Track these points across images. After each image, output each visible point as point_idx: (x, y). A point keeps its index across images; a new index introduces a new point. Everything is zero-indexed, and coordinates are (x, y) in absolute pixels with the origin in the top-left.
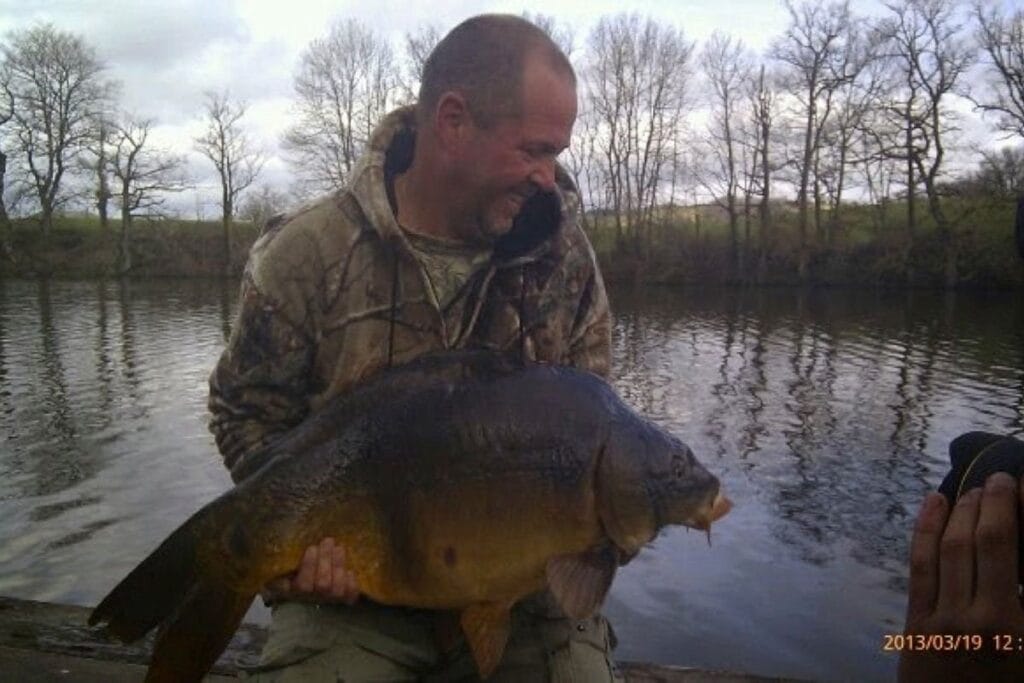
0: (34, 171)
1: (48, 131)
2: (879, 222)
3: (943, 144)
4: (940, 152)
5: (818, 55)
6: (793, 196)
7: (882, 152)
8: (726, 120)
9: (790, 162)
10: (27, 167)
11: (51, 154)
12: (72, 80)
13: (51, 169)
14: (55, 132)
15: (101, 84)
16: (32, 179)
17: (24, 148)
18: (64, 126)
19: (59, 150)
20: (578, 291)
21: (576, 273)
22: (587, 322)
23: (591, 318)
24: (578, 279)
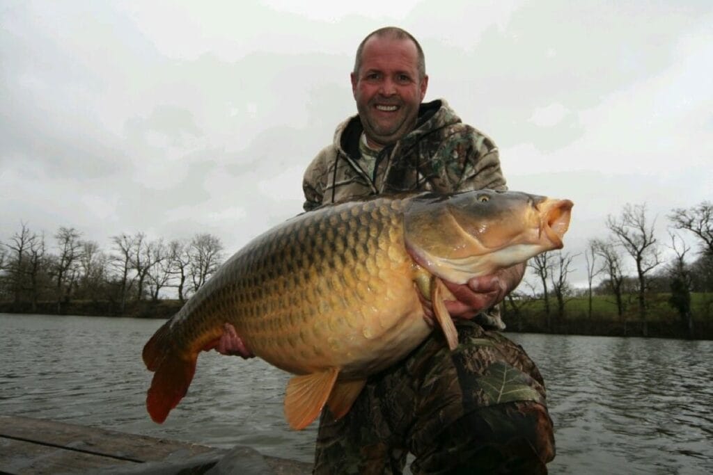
0: (194, 282)
1: (201, 269)
10: (192, 280)
11: (201, 277)
12: (212, 252)
13: (200, 282)
14: (204, 269)
15: (222, 254)
16: (193, 285)
17: (192, 274)
18: (207, 267)
19: (204, 275)
20: (459, 157)
21: (456, 147)
22: (467, 175)
23: (470, 172)
24: (458, 150)
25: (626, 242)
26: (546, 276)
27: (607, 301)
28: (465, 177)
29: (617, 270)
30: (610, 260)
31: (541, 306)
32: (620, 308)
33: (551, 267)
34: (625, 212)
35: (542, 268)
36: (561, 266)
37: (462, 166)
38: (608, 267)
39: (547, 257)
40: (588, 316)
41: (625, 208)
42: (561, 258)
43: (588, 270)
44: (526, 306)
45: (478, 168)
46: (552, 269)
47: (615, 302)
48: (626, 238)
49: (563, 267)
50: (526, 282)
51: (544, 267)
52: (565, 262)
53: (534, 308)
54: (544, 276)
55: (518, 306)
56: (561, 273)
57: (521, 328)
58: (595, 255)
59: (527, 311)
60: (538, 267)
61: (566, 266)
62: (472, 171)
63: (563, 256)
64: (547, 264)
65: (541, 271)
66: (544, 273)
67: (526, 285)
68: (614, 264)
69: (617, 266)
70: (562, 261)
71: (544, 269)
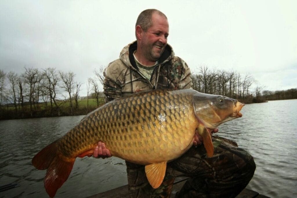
2: (46, 106)
3: (56, 93)
4: (55, 94)
5: (32, 77)
6: (28, 101)
7: (44, 94)
8: (13, 88)
9: (27, 96)
20: (179, 72)
21: (177, 67)
22: (182, 78)
23: (183, 77)
24: (178, 69)
25: (101, 79)
26: (71, 92)
27: (94, 101)
28: (182, 79)
29: (97, 90)
30: (95, 86)
31: (68, 104)
32: (98, 104)
33: (73, 88)
34: (101, 68)
35: (69, 88)
36: (77, 88)
37: (180, 75)
38: (94, 88)
39: (71, 84)
40: (87, 107)
41: (101, 67)
42: (77, 84)
43: (87, 89)
44: (62, 105)
45: (186, 75)
46: (73, 89)
47: (97, 101)
48: (101, 78)
49: (78, 89)
50: (62, 94)
51: (70, 88)
52: (79, 86)
53: (66, 105)
54: (70, 92)
55: (58, 105)
56: (77, 91)
57: (59, 114)
58: (90, 84)
59: (62, 107)
60: (67, 88)
61: (79, 88)
62: (184, 76)
63: (78, 84)
64: (71, 87)
65: (69, 90)
66: (70, 90)
67: (62, 96)
68: (96, 88)
69: (97, 88)
70: (78, 86)
71: (70, 89)
